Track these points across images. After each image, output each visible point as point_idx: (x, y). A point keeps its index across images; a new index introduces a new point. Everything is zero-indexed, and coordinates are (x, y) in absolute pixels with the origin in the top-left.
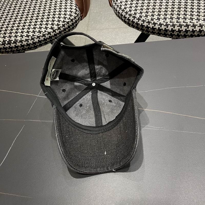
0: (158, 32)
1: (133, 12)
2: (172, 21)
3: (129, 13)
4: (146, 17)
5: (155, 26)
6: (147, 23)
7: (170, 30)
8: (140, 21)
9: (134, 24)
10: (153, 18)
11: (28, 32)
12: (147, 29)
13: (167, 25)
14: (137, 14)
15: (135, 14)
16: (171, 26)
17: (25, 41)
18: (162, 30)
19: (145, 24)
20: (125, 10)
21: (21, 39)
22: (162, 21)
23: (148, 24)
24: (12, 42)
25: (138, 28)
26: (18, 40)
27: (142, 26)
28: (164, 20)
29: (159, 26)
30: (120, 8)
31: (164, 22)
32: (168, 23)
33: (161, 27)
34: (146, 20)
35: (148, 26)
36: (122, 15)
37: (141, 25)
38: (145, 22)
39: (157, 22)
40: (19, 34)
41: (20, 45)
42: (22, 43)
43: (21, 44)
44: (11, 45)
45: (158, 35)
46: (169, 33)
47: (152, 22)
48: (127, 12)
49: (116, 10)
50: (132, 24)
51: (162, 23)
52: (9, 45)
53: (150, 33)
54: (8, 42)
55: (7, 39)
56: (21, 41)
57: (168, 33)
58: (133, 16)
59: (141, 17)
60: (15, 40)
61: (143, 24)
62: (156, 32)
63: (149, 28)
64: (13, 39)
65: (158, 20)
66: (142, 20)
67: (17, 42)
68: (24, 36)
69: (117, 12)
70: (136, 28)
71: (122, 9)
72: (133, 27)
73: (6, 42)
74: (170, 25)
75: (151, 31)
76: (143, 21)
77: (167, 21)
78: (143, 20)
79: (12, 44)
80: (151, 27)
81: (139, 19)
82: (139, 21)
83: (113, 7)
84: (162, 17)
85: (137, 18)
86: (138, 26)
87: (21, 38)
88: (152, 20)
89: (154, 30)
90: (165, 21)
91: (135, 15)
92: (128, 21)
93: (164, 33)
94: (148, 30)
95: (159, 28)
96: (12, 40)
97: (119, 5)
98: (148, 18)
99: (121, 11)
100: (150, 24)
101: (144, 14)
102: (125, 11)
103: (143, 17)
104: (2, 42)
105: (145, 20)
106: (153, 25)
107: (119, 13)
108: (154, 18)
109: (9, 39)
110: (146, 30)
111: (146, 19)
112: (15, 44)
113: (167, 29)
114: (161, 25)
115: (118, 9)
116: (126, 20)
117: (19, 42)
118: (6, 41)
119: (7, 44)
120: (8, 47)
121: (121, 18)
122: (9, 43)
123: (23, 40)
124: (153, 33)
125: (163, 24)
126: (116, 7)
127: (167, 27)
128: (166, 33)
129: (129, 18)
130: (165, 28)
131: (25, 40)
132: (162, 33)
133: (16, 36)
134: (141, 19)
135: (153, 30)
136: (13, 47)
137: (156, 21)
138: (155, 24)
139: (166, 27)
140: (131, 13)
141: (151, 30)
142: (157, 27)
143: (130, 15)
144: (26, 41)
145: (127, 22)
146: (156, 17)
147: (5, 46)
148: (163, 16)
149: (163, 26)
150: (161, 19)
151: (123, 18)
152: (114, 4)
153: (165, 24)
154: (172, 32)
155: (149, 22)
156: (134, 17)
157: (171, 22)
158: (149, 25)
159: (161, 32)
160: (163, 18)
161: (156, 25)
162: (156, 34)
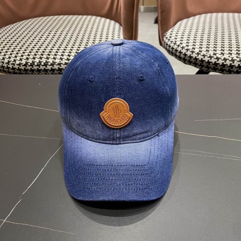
0: (221, 68)
1: (190, 47)
2: (239, 56)
3: (186, 48)
4: (207, 52)
5: (218, 61)
6: (208, 57)
7: (236, 66)
8: (200, 55)
9: (191, 59)
10: (215, 53)
11: (69, 56)
12: (208, 64)
13: (233, 60)
14: (196, 49)
15: (193, 48)
16: (238, 61)
17: (64, 65)
18: (226, 66)
19: (206, 59)
20: (180, 45)
21: (60, 62)
22: (226, 56)
23: (209, 59)
24: (49, 64)
25: (195, 65)
26: (56, 62)
27: (202, 61)
28: (229, 55)
29: (224, 61)
30: (175, 44)
31: (229, 57)
32: (234, 59)
33: (225, 62)
34: (207, 55)
35: (210, 61)
36: (176, 50)
37: (200, 59)
38: (206, 56)
39: (221, 57)
40: (58, 57)
41: (57, 68)
42: (60, 66)
43: (59, 68)
44: (46, 67)
45: (221, 72)
46: (235, 69)
47: (215, 57)
48: (184, 47)
49: (170, 46)
50: (189, 60)
51: (226, 58)
52: (45, 67)
53: (210, 69)
54: (44, 63)
55: (44, 60)
56: (60, 64)
57: (233, 69)
58: (191, 50)
59: (201, 52)
60: (53, 62)
61: (203, 59)
62: (218, 69)
63: (211, 64)
64: (51, 61)
65: (222, 55)
66: (202, 54)
67: (55, 64)
68: (64, 59)
69: (170, 48)
70: (193, 64)
71: (178, 45)
72: (190, 63)
73: (42, 64)
74: (236, 60)
75: (212, 67)
76: (204, 56)
77: (233, 57)
78: (204, 54)
79: (48, 66)
80: (213, 62)
81: (198, 54)
82: (198, 56)
83: (166, 43)
84: (226, 52)
85: (196, 53)
86: (197, 61)
87: (60, 60)
88: (215, 54)
89: (217, 66)
90: (231, 56)
91: (193, 50)
92: (184, 56)
93: (229, 69)
94: (209, 66)
95: (223, 63)
96: (49, 62)
97: (173, 41)
98: (210, 53)
99: (175, 47)
100: (213, 59)
101: (204, 49)
102: (182, 46)
103: (202, 52)
104: (37, 63)
105: (205, 54)
106: (216, 60)
107: (173, 48)
108: (217, 53)
109: (46, 61)
110: (206, 66)
111: (207, 53)
112: (52, 67)
113: (233, 64)
114: (225, 60)
115: (172, 45)
116: (182, 56)
117: (57, 65)
118: (43, 62)
119: (42, 66)
120: (43, 69)
121: (174, 54)
122: (46, 64)
123: (62, 64)
124: (215, 70)
125: (228, 59)
126: (169, 43)
127: (233, 63)
128: (231, 70)
129: (186, 53)
130: (231, 64)
131: (64, 63)
132: (225, 70)
133: (54, 58)
134: (200, 54)
135: (215, 66)
136: (48, 70)
137: (219, 56)
138: (218, 59)
139: (231, 62)
140: (188, 48)
141: (213, 65)
142: (220, 62)
143: (187, 50)
144: (66, 65)
145: (183, 58)
146: (219, 52)
147: (39, 67)
148: (228, 51)
149: (228, 61)
150: (225, 54)
151: (178, 54)
152: (167, 41)
153: (230, 59)
154: (238, 69)
155: (211, 57)
156: (193, 52)
157: (237, 57)
158: (211, 59)
159: (225, 68)
160: (228, 53)
161: (220, 60)
162: (219, 70)
